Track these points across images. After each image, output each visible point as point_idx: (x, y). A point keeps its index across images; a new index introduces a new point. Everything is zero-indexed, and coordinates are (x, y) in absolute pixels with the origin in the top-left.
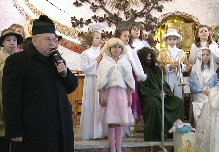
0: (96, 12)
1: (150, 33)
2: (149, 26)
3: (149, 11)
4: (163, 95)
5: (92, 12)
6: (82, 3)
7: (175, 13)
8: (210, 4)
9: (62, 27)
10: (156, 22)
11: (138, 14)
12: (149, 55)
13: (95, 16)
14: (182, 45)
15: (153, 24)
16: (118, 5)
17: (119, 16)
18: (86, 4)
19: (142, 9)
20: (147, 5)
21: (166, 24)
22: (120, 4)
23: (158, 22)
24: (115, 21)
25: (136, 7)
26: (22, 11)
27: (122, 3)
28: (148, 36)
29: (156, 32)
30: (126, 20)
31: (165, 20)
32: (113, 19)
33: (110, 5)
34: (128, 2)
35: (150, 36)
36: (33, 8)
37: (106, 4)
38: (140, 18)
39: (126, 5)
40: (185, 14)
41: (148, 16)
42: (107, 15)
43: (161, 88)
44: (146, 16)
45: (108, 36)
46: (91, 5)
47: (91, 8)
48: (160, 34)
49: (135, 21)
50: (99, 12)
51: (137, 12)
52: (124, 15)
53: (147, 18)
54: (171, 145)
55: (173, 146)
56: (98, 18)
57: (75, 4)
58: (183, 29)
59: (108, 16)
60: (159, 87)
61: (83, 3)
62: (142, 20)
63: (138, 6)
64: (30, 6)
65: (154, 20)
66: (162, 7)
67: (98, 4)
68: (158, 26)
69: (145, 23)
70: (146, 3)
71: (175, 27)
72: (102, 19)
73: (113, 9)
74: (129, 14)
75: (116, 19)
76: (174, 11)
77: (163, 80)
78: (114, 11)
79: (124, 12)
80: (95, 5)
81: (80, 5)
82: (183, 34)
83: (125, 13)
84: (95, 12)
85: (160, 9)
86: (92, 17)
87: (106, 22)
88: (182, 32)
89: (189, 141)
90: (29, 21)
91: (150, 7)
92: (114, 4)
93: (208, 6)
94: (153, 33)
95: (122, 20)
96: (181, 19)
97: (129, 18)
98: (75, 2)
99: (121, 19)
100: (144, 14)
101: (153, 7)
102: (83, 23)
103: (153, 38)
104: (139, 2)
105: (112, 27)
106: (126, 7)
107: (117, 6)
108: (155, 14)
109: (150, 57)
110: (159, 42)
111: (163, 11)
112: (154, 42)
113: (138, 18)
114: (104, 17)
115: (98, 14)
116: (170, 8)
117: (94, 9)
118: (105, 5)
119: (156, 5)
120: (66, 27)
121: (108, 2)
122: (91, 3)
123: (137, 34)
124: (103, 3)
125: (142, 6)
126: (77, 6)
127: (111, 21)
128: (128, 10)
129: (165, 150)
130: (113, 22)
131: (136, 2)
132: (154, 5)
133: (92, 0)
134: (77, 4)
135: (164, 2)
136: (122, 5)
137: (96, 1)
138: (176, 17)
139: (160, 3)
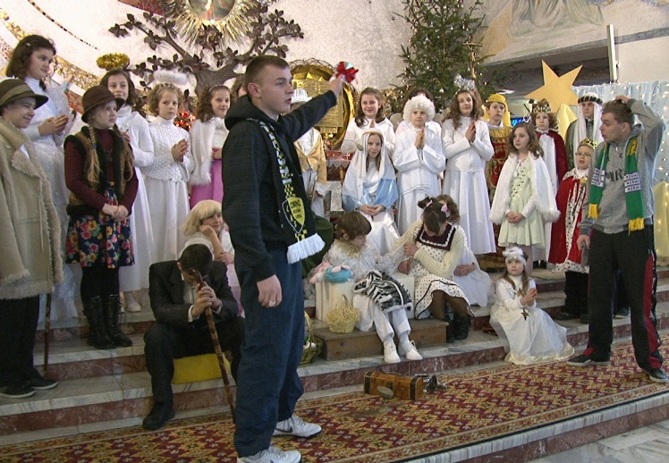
0: (157, 49)
5: (149, 48)
6: (127, 30)
7: (309, 61)
8: (368, 51)
9: (84, 77)
11: (241, 59)
13: (155, 57)
16: (200, 37)
17: (204, 61)
18: (137, 33)
19: (248, 49)
20: (257, 43)
22: (205, 36)
24: (196, 69)
25: (236, 44)
27: (210, 35)
30: (216, 69)
32: (192, 65)
33: (185, 37)
34: (221, 35)
36: (20, 33)
37: (178, 35)
39: (218, 40)
40: (326, 64)
42: (179, 56)
46: (146, 36)
47: (145, 40)
49: (235, 71)
50: (164, 50)
51: (238, 54)
52: (213, 58)
54: (313, 306)
55: (315, 308)
56: (161, 62)
57: (112, 30)
59: (180, 58)
61: (131, 29)
63: (240, 42)
64: (15, 30)
66: (286, 48)
67: (160, 33)
70: (255, 38)
72: (169, 64)
73: (192, 45)
74: (223, 57)
75: (196, 64)
76: (307, 58)
78: (193, 50)
79: (213, 52)
80: (154, 35)
81: (124, 33)
83: (215, 55)
84: (153, 48)
85: (282, 52)
86: (149, 59)
87: (177, 70)
89: (345, 297)
91: (264, 47)
92: (193, 35)
93: (365, 55)
95: (209, 69)
96: (319, 73)
97: (223, 66)
98: (114, 26)
99: (208, 66)
101: (268, 48)
102: (130, 70)
104: (243, 35)
105: (190, 81)
106: (217, 44)
107: (200, 40)
111: (287, 55)
113: (238, 66)
114: (172, 61)
115: (160, 53)
116: (300, 50)
117: (153, 43)
118: (175, 36)
119: (274, 44)
120: (94, 76)
121: (181, 31)
122: (148, 31)
124: (171, 32)
125: (248, 44)
126: (118, 36)
127: (188, 69)
128: (221, 49)
130: (190, 72)
131: (237, 36)
132: (271, 43)
133: (148, 26)
134: (117, 31)
135: (288, 39)
136: (210, 38)
137: (157, 27)
138: (311, 70)
139: (282, 41)
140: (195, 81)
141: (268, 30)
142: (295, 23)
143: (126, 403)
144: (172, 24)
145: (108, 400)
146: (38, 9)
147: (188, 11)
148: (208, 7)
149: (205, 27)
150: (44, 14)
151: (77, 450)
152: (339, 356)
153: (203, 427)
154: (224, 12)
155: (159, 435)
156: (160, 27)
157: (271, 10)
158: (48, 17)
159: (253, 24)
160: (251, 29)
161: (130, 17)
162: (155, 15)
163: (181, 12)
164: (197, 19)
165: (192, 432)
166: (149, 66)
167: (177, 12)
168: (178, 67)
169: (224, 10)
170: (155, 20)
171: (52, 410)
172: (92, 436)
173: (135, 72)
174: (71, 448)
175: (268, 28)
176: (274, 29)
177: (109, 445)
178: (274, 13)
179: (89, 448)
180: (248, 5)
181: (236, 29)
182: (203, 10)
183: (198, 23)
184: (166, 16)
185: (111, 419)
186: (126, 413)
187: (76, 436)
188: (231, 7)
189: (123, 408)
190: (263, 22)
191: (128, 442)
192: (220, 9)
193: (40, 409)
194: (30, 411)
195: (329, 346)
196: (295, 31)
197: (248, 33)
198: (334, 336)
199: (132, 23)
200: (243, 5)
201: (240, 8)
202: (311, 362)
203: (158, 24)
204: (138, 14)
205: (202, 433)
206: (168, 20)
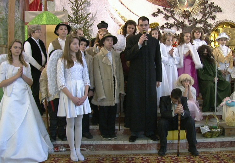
0: (168, 20)
1: (207, 35)
2: (206, 30)
3: (206, 20)
4: (216, 80)
5: (165, 20)
6: (158, 14)
7: (225, 21)
10: (211, 27)
11: (198, 22)
12: (206, 50)
13: (167, 23)
14: (229, 44)
15: (209, 28)
16: (183, 15)
17: (185, 23)
18: (161, 15)
19: (201, 18)
20: (204, 15)
21: (218, 29)
22: (185, 14)
23: (212, 27)
24: (182, 26)
25: (196, 16)
26: (116, 21)
27: (187, 14)
28: (205, 37)
29: (211, 34)
30: (189, 26)
31: (217, 26)
32: (180, 25)
33: (178, 15)
34: (191, 13)
35: (206, 37)
37: (175, 15)
38: (200, 24)
39: (189, 15)
40: (231, 22)
41: (205, 22)
42: (176, 22)
43: (215, 75)
44: (204, 23)
45: (176, 37)
46: (164, 16)
47: (164, 17)
48: (214, 36)
49: (196, 26)
50: (170, 20)
51: (197, 20)
53: (204, 24)
54: (221, 114)
56: (170, 24)
57: (152, 15)
58: (231, 32)
59: (176, 23)
60: (214, 74)
61: (159, 14)
62: (201, 25)
63: (198, 15)
64: (122, 17)
65: (210, 25)
66: (215, 16)
67: (169, 14)
68: (212, 30)
69: (203, 28)
70: (203, 14)
71: (224, 31)
73: (180, 18)
74: (192, 21)
76: (223, 19)
77: (216, 68)
78: (181, 20)
80: (167, 15)
81: (157, 15)
82: (230, 36)
83: (189, 21)
85: (214, 18)
86: (165, 24)
87: (175, 27)
88: (229, 34)
89: (233, 112)
90: (121, 27)
91: (207, 16)
92: (181, 14)
94: (209, 35)
95: (187, 26)
96: (228, 25)
97: (192, 24)
98: (153, 13)
99: (186, 25)
100: (202, 21)
101: (208, 17)
102: (159, 28)
103: (209, 39)
104: (199, 13)
105: (180, 31)
106: (189, 17)
107: (183, 16)
108: (210, 21)
109: (207, 52)
110: (213, 41)
111: (216, 19)
112: (210, 41)
113: (198, 24)
114: (173, 24)
115: (169, 21)
116: (221, 17)
117: (167, 18)
118: (174, 15)
119: (210, 15)
121: (176, 13)
122: (165, 14)
123: (198, 36)
124: (173, 14)
125: (200, 16)
126: (155, 17)
127: (179, 27)
128: (191, 18)
129: (217, 118)
130: (180, 27)
131: (197, 13)
132: (209, 15)
133: (165, 12)
134: (154, 15)
135: (216, 13)
136: (187, 15)
137: (168, 12)
138: (225, 24)
139: (214, 14)
140: (182, 31)
141: (208, 10)
142: (219, 6)
143: (149, 145)
144: (173, 11)
145: (142, 143)
146: (129, 10)
147: (178, 6)
148: (186, 4)
149: (185, 11)
150: (131, 11)
151: (130, 159)
152: (229, 135)
153: (174, 157)
154: (192, 5)
155: (159, 157)
156: (169, 12)
157: (209, 3)
158: (132, 12)
159: (203, 8)
160: (202, 10)
161: (159, 9)
162: (167, 8)
163: (176, 6)
164: (182, 8)
165: (170, 158)
166: (165, 26)
167: (175, 6)
168: (175, 26)
169: (191, 4)
170: (167, 10)
171: (124, 145)
172: (135, 155)
173: (161, 29)
174: (128, 158)
175: (208, 9)
176: (210, 10)
177: (141, 159)
178: (210, 3)
179: (134, 159)
180: (200, 2)
181: (196, 11)
182: (184, 5)
183: (182, 10)
184: (171, 8)
185: (143, 150)
186: (148, 148)
187: (131, 154)
188: (194, 3)
189: (147, 146)
190: (206, 7)
191: (147, 158)
192: (190, 4)
193: (120, 144)
194: (117, 144)
195: (226, 131)
196: (219, 10)
197: (201, 12)
198: (228, 127)
199: (159, 11)
200: (198, 2)
201: (197, 3)
202: (218, 136)
203: (168, 11)
204: (161, 8)
205: (174, 159)
206: (171, 10)
